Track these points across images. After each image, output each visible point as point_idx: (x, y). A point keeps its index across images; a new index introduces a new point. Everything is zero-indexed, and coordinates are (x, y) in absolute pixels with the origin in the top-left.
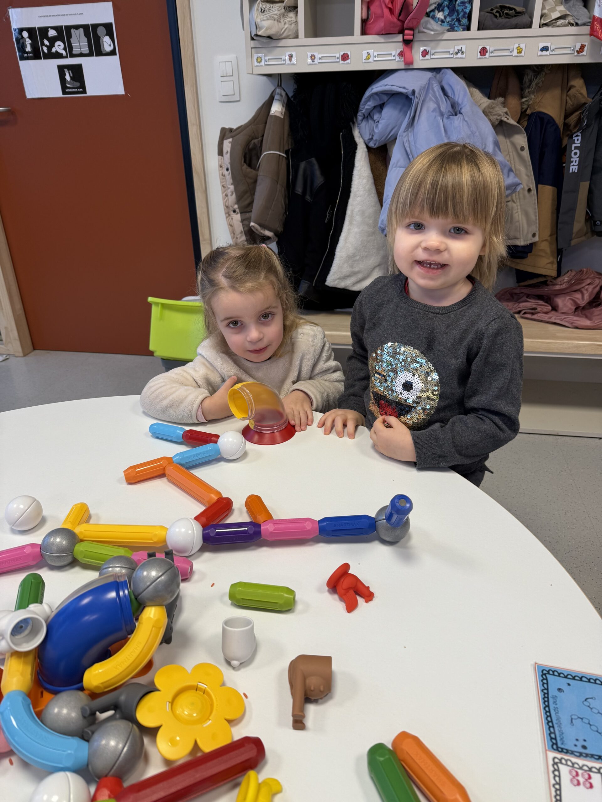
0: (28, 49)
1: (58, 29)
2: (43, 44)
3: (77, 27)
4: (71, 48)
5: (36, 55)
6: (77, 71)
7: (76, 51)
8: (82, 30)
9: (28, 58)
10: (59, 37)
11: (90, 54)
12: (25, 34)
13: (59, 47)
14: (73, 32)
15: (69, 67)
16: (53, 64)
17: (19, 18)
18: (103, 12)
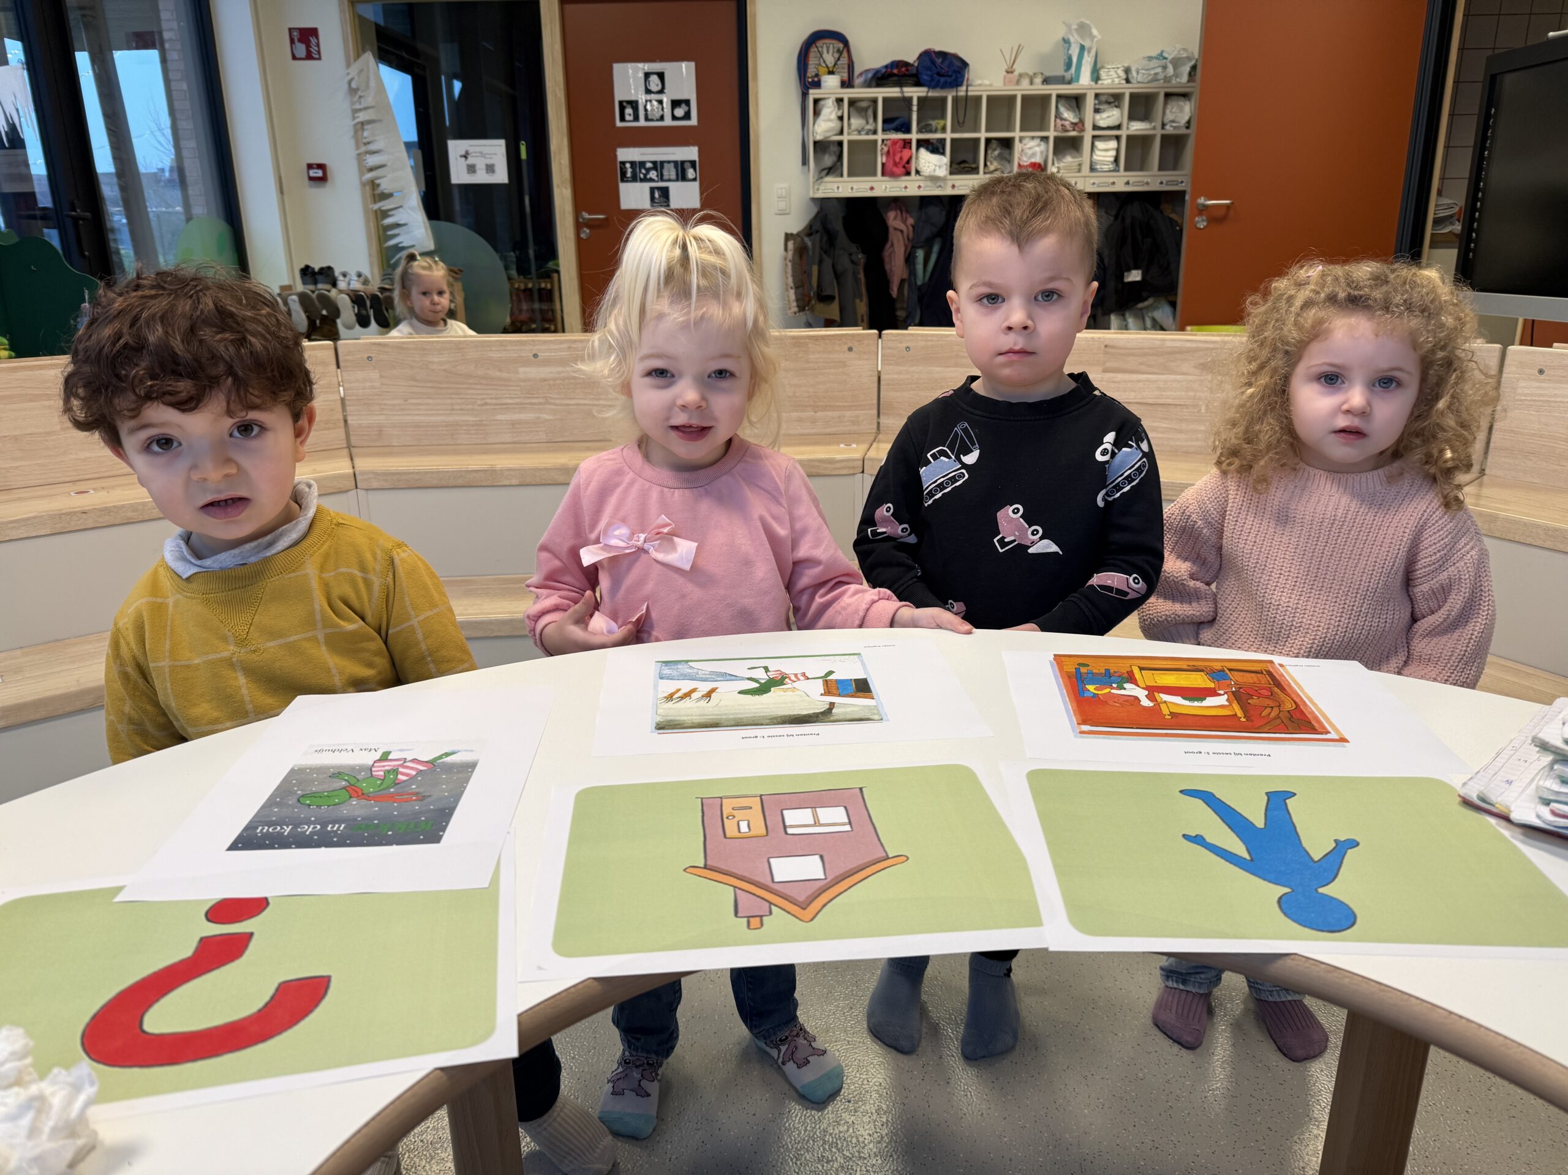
0: (629, 175)
1: (654, 163)
2: (640, 172)
3: (669, 162)
4: (662, 175)
5: (634, 179)
6: (665, 192)
7: (666, 177)
8: (672, 164)
9: (627, 181)
10: (655, 168)
11: (677, 180)
12: (628, 165)
13: (653, 174)
14: (666, 165)
15: (659, 189)
16: (647, 186)
17: (626, 154)
18: (691, 153)
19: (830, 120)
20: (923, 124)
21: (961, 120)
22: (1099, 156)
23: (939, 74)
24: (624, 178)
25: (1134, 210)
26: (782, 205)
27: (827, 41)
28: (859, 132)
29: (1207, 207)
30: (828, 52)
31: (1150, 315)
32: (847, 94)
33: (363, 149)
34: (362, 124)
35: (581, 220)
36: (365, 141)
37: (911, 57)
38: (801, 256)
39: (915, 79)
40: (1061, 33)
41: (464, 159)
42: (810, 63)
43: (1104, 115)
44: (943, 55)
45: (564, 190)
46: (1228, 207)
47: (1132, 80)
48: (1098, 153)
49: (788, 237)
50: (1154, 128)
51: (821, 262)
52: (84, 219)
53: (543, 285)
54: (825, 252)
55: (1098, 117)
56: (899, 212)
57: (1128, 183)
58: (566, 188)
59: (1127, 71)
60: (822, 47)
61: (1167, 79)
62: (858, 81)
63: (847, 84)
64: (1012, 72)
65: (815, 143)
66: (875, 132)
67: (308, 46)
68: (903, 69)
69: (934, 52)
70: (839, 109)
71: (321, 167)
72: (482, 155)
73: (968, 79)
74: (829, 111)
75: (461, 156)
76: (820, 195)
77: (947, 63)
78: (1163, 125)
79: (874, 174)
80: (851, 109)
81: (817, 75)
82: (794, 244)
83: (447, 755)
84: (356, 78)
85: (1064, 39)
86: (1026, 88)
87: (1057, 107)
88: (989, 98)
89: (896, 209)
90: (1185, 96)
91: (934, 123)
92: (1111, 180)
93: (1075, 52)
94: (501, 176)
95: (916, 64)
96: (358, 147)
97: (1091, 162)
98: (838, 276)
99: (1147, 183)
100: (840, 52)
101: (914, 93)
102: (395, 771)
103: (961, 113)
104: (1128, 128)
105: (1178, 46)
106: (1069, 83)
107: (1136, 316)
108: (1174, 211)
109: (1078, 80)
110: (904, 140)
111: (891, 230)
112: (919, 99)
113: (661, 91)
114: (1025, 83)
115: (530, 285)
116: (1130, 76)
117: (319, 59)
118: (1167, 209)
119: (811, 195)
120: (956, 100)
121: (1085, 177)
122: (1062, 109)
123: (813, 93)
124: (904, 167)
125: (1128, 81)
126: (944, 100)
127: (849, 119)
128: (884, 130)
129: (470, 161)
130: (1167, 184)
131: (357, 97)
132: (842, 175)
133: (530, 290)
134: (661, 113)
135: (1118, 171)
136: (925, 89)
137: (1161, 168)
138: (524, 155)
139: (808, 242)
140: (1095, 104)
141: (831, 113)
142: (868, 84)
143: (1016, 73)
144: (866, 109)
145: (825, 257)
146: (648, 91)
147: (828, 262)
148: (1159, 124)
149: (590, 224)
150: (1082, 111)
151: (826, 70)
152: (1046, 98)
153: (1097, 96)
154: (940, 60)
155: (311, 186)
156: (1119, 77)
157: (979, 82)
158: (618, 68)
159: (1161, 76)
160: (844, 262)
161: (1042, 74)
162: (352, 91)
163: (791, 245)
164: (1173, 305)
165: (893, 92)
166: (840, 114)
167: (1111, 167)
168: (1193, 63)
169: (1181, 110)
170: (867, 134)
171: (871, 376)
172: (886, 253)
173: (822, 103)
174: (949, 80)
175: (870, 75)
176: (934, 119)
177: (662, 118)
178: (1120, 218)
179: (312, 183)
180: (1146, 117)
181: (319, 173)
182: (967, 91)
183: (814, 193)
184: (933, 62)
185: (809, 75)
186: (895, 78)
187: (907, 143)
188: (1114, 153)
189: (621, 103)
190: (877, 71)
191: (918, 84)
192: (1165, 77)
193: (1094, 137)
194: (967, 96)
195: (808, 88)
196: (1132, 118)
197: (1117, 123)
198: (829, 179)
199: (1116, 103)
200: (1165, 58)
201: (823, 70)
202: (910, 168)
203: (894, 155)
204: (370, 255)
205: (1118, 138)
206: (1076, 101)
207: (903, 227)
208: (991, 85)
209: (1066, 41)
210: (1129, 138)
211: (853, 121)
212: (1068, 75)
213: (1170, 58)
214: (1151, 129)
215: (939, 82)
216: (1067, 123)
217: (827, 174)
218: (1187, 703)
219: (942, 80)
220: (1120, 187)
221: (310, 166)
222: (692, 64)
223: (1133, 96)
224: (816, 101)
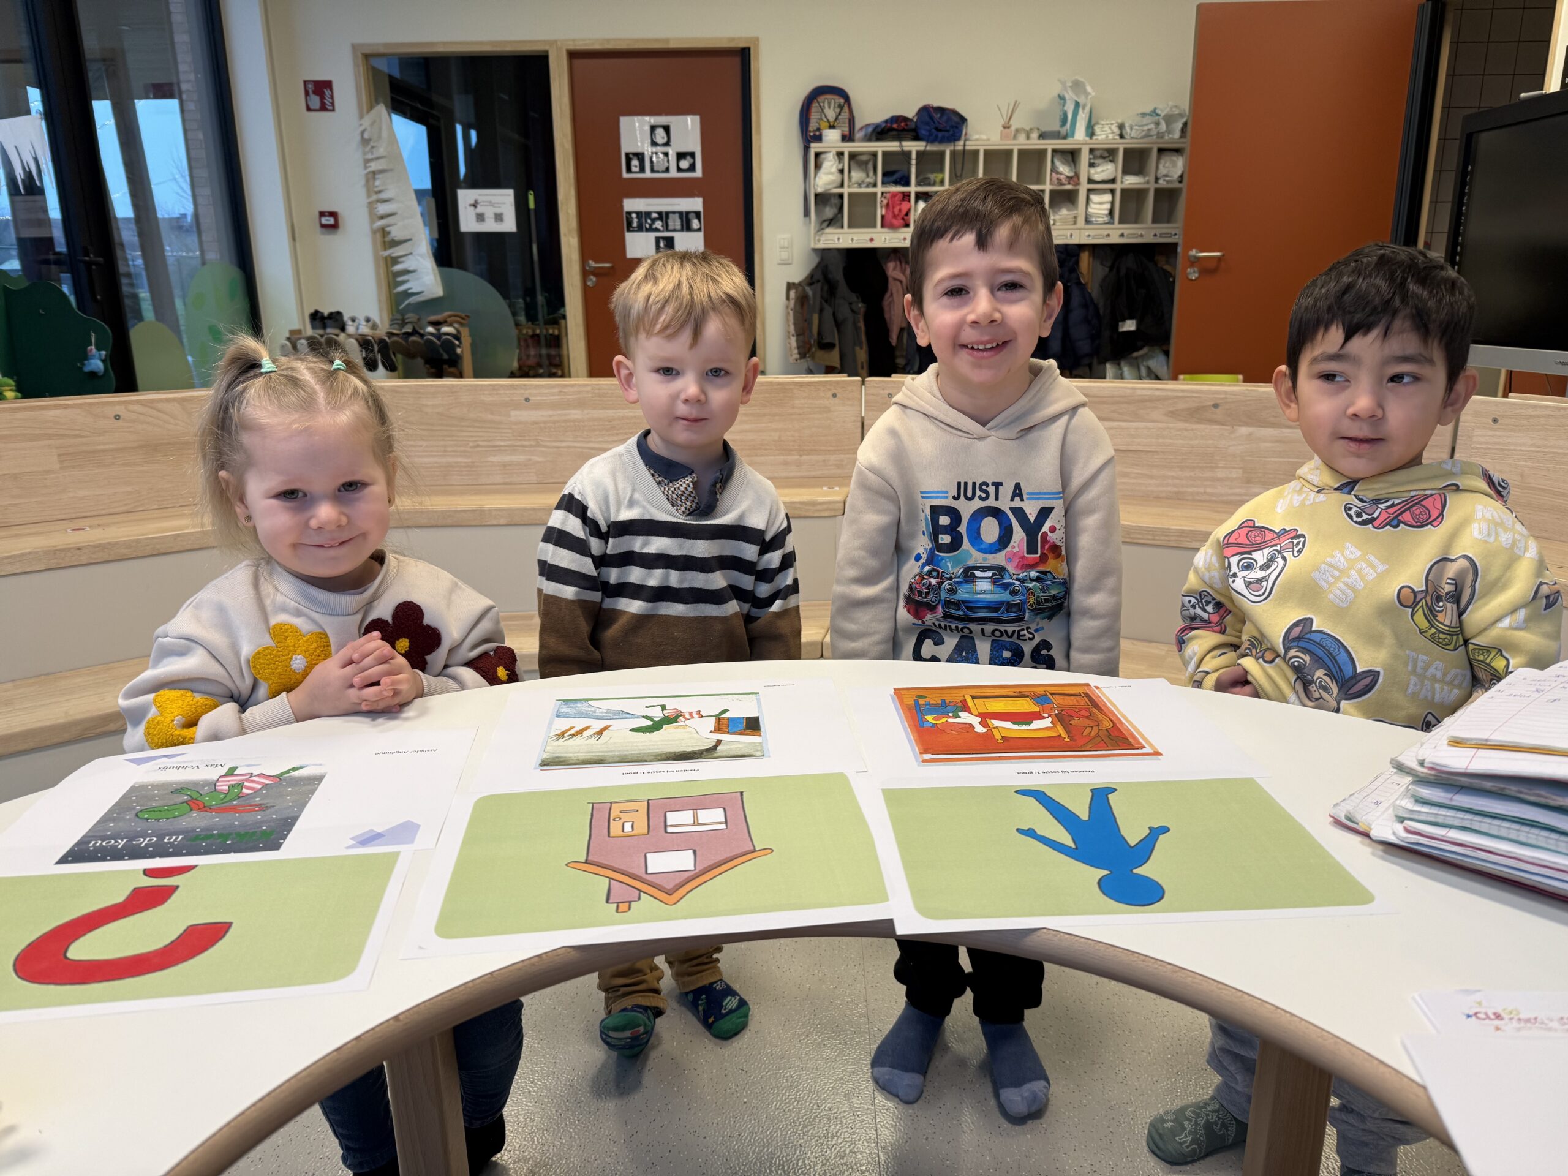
0: (635, 224)
1: (660, 213)
2: (646, 222)
3: (674, 213)
4: (667, 225)
5: (640, 228)
6: (670, 243)
7: (671, 227)
8: (677, 215)
9: (633, 231)
10: (660, 218)
11: (682, 230)
12: (634, 216)
13: (658, 224)
14: (671, 215)
15: (664, 238)
16: (652, 236)
17: (632, 205)
18: (695, 204)
19: (832, 173)
20: (921, 177)
21: (959, 174)
22: (1094, 209)
23: (937, 129)
24: (630, 228)
25: (1129, 262)
26: (785, 255)
27: (829, 96)
28: (860, 185)
29: (1199, 258)
30: (829, 107)
31: (1145, 363)
32: (848, 148)
33: (374, 197)
34: (374, 173)
35: (587, 268)
36: (376, 189)
37: (911, 113)
38: (802, 305)
39: (914, 134)
40: (1056, 89)
41: (473, 208)
42: (812, 117)
43: (1099, 169)
44: (941, 110)
45: (571, 239)
46: (1219, 259)
47: (1126, 136)
48: (1093, 206)
49: (790, 286)
50: (1148, 182)
51: (821, 311)
52: (96, 264)
53: (551, 331)
54: (826, 301)
55: (1092, 171)
56: (898, 263)
57: (1122, 235)
58: (573, 237)
59: (1121, 127)
60: (824, 102)
61: (1160, 135)
62: (859, 135)
63: (847, 138)
64: (1009, 128)
65: (817, 195)
66: (875, 185)
67: (322, 98)
68: (903, 124)
69: (933, 108)
70: (839, 162)
71: (333, 214)
72: (491, 204)
73: (966, 134)
74: (830, 165)
75: (471, 205)
76: (821, 245)
77: (945, 118)
78: (1157, 180)
79: (874, 226)
80: (852, 163)
81: (819, 129)
82: (796, 293)
83: (294, 769)
84: (369, 129)
85: (1059, 96)
86: (1022, 143)
87: (1053, 162)
88: (987, 152)
89: (895, 261)
90: (1177, 151)
91: (932, 176)
92: (1106, 232)
93: (1070, 108)
94: (509, 225)
95: (915, 119)
96: (369, 196)
97: (1086, 215)
98: (838, 324)
99: (1141, 236)
100: (841, 107)
101: (914, 147)
102: (240, 785)
103: (959, 166)
104: (1122, 182)
105: (1171, 103)
106: (1065, 138)
107: (1131, 365)
108: (1168, 263)
109: (1073, 135)
110: (903, 193)
111: (890, 280)
112: (918, 153)
113: (667, 144)
114: (1022, 138)
115: (538, 331)
116: (1124, 132)
117: (333, 110)
118: (1162, 261)
119: (813, 246)
120: (954, 154)
121: (1080, 229)
122: (1057, 163)
123: (815, 147)
124: (903, 219)
125: (1122, 136)
126: (942, 154)
127: (850, 172)
128: (883, 183)
129: (480, 209)
130: (1161, 237)
131: (369, 147)
132: (842, 227)
133: (538, 336)
134: (666, 164)
135: (1113, 223)
136: (923, 144)
137: (1154, 221)
138: (532, 205)
139: (809, 291)
140: (1090, 159)
141: (832, 166)
142: (869, 138)
143: (1013, 129)
144: (866, 163)
145: (826, 306)
146: (654, 144)
147: (828, 311)
148: (1152, 179)
149: (597, 273)
150: (1077, 166)
151: (827, 124)
152: (1042, 153)
153: (1091, 151)
154: (939, 115)
155: (323, 234)
156: (1113, 133)
157: (977, 137)
158: (624, 121)
159: (1154, 132)
160: (844, 311)
161: (1038, 129)
162: (365, 142)
163: (792, 294)
164: (1167, 353)
165: (892, 146)
166: (840, 167)
167: (1106, 219)
168: (1184, 120)
169: (1174, 165)
170: (867, 186)
171: (854, 421)
172: (886, 303)
173: (823, 156)
174: (946, 134)
175: (870, 130)
176: (932, 172)
177: (667, 170)
178: (1115, 270)
179: (324, 230)
180: (1140, 171)
181: (331, 221)
182: (965, 145)
183: (815, 244)
184: (931, 118)
185: (811, 129)
186: (894, 133)
187: (906, 196)
188: (1108, 206)
189: (627, 155)
190: (877, 126)
191: (917, 138)
192: (1158, 133)
193: (1089, 191)
194: (964, 150)
195: (810, 142)
196: (1126, 171)
197: (1111, 177)
198: (829, 230)
199: (1111, 158)
200: (1158, 115)
201: (824, 124)
202: (909, 219)
203: (893, 207)
204: (380, 301)
205: (1112, 191)
206: (1072, 156)
207: (901, 277)
208: (988, 140)
209: (1062, 98)
210: (1123, 191)
211: (853, 174)
212: (1063, 131)
213: (1163, 114)
214: (1144, 183)
215: (937, 136)
216: (1062, 177)
217: (828, 226)
218: (1016, 727)
219: (940, 134)
220: (1115, 239)
221: (322, 214)
222: (697, 118)
223: (1127, 151)
224: (817, 155)
